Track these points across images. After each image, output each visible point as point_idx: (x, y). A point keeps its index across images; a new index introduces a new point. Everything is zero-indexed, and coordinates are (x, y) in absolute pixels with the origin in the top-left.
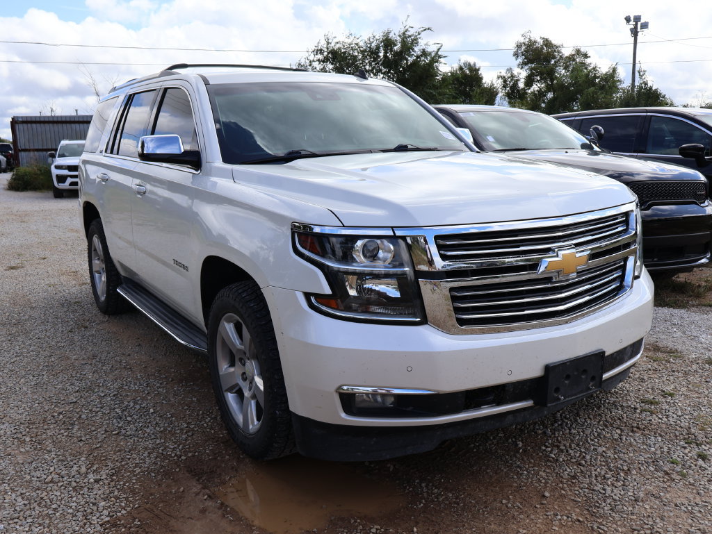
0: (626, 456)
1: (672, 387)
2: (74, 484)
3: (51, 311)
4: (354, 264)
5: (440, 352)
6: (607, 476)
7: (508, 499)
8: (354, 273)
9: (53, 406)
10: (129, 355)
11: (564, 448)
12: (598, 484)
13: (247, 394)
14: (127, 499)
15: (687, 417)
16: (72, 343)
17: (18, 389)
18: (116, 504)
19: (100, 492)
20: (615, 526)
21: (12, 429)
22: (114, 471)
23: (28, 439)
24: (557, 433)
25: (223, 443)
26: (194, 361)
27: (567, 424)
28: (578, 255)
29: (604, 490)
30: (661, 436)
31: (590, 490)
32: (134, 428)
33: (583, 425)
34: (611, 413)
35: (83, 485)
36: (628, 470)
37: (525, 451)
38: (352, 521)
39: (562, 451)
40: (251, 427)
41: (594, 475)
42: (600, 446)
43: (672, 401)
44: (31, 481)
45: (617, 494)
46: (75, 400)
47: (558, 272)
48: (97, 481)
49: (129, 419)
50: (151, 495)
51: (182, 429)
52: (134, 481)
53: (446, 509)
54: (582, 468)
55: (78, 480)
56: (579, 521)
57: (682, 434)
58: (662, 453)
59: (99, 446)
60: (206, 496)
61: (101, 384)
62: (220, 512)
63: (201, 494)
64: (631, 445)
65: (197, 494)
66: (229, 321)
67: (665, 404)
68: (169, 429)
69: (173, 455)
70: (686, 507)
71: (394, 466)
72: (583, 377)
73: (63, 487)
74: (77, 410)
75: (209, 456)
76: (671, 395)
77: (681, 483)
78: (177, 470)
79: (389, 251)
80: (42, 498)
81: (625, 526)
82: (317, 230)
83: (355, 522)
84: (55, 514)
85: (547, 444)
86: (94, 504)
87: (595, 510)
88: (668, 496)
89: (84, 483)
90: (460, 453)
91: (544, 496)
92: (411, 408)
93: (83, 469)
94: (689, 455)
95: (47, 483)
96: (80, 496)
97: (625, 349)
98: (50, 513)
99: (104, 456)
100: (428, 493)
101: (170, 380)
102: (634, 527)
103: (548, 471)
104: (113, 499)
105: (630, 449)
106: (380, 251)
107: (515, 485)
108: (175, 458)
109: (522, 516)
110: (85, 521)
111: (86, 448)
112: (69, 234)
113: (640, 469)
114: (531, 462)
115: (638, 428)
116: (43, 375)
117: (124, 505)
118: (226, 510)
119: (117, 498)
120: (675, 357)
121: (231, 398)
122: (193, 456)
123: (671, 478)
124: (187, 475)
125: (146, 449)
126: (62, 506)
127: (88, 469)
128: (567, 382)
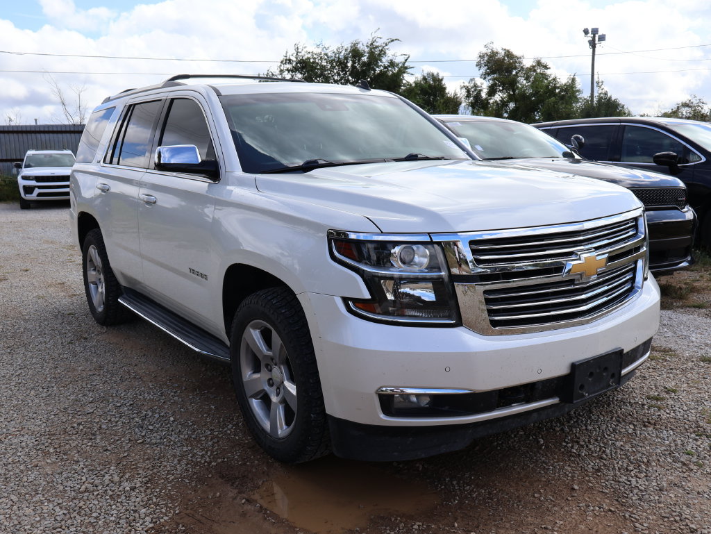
0: (643, 449)
1: (673, 384)
2: (111, 493)
3: (46, 323)
4: (391, 269)
5: (476, 353)
6: (629, 468)
7: (540, 493)
8: (391, 278)
9: (70, 417)
10: (136, 365)
11: (584, 443)
12: (622, 476)
13: (274, 399)
14: (166, 505)
15: (693, 411)
16: (75, 355)
17: (30, 401)
18: (157, 511)
19: (138, 500)
20: (645, 514)
21: (34, 441)
22: (147, 479)
23: (52, 450)
24: (574, 430)
25: (249, 448)
26: (203, 369)
27: (582, 421)
28: (598, 258)
29: (630, 481)
30: (672, 429)
31: (616, 482)
32: (158, 437)
33: (597, 421)
34: (621, 409)
35: (120, 493)
36: (648, 462)
37: (547, 447)
38: (393, 519)
39: (582, 446)
40: (280, 432)
41: (617, 468)
42: (617, 440)
43: (676, 397)
44: (65, 491)
45: (642, 483)
46: (91, 411)
47: (581, 275)
48: (133, 489)
49: (151, 427)
50: (189, 500)
51: (207, 437)
52: (170, 488)
53: (480, 504)
54: (604, 462)
55: (113, 489)
56: (610, 510)
57: (691, 427)
58: (676, 445)
59: (126, 454)
60: (244, 501)
61: (114, 395)
62: (261, 515)
63: (238, 499)
64: (646, 438)
65: (234, 498)
66: (255, 328)
67: (670, 400)
68: (194, 436)
69: (203, 462)
70: (708, 495)
71: (423, 466)
72: (604, 374)
73: (99, 496)
74: (97, 421)
75: (238, 461)
76: (674, 391)
77: (699, 473)
78: (210, 476)
79: (424, 256)
80: (80, 507)
81: (655, 514)
82: (353, 236)
83: (396, 519)
84: (98, 522)
85: (567, 440)
86: (135, 511)
87: (624, 501)
88: (689, 484)
89: (120, 491)
90: (485, 451)
91: (573, 489)
92: (447, 408)
93: (116, 478)
94: (702, 446)
95: (82, 493)
96: (118, 504)
97: (638, 347)
98: (92, 521)
99: (133, 465)
100: (460, 490)
101: (184, 388)
102: (664, 515)
103: (572, 465)
104: (152, 506)
105: (646, 442)
106: (416, 257)
107: (543, 479)
108: (206, 464)
109: (556, 509)
110: (130, 528)
111: (113, 457)
112: (45, 246)
113: (658, 460)
114: (555, 458)
115: (649, 423)
116: (53, 387)
117: (164, 511)
118: (266, 513)
119: (156, 504)
120: (670, 355)
121: (255, 404)
122: (223, 462)
123: (689, 468)
124: (220, 480)
125: (174, 456)
126: (102, 514)
127: (121, 478)
128: (590, 379)
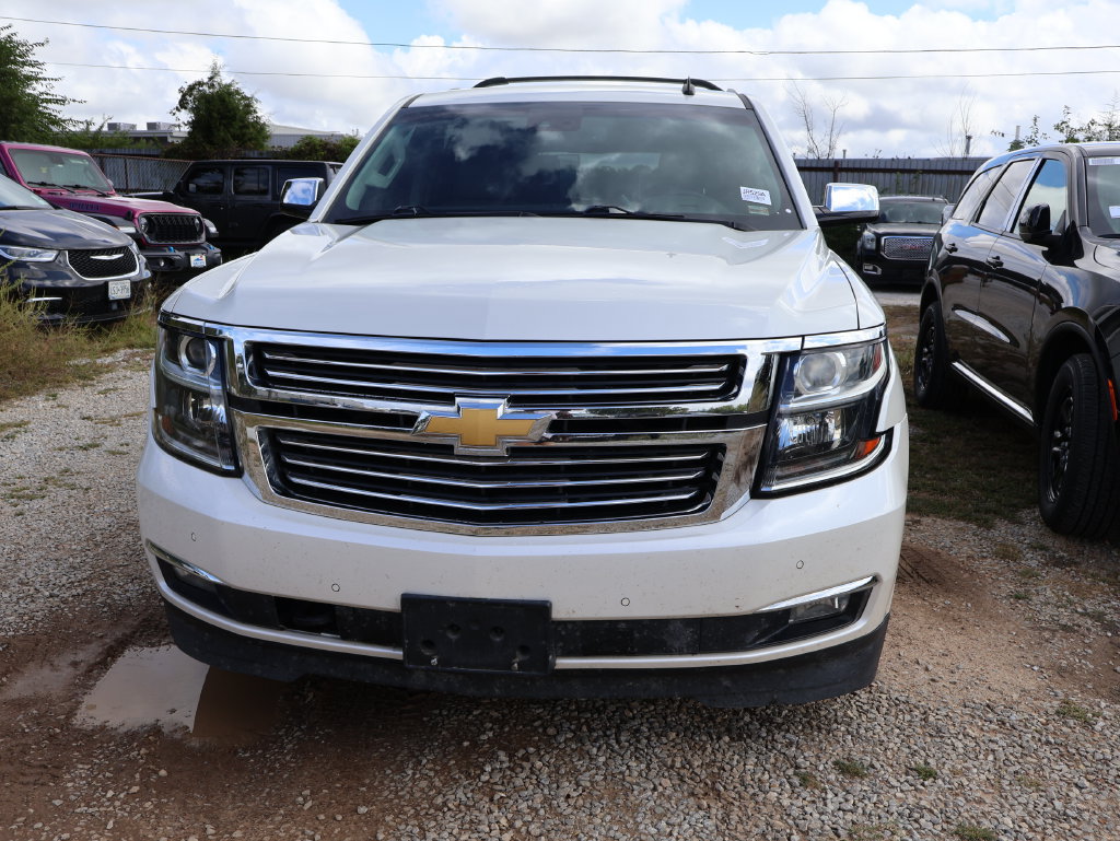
62: (82, 671)
67: (871, 783)
104: (27, 617)
118: (90, 671)
119: (31, 618)
128: (453, 637)
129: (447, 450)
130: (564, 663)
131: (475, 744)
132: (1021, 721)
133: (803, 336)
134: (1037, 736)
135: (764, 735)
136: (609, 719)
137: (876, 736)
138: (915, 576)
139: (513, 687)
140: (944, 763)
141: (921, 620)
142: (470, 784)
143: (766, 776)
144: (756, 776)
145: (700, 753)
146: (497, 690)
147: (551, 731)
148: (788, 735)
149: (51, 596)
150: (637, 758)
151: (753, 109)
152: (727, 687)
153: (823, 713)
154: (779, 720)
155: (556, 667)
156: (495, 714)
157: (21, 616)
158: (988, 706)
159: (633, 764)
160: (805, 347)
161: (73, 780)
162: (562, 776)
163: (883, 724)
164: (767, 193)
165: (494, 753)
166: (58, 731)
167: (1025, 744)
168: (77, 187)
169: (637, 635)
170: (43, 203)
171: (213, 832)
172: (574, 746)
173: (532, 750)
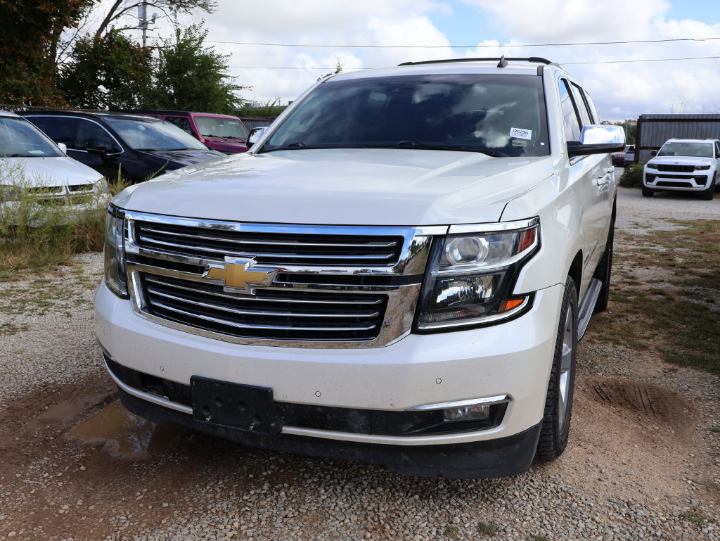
72: (242, 410)
128: (219, 405)
129: (220, 288)
130: (287, 430)
131: (256, 477)
132: (645, 517)
133: (449, 225)
134: (650, 528)
135: (444, 498)
136: (349, 473)
137: (524, 511)
138: (648, 408)
139: (271, 443)
140: (561, 536)
141: (627, 437)
142: (235, 500)
143: (424, 525)
144: (417, 524)
145: (391, 503)
146: (262, 444)
147: (306, 476)
148: (460, 501)
149: (97, 365)
150: (347, 500)
151: (542, 76)
152: (406, 461)
153: (498, 490)
154: (462, 490)
155: (283, 432)
156: (282, 461)
157: (75, 374)
158: (627, 503)
159: (341, 503)
160: (450, 232)
161: (35, 465)
162: (292, 503)
163: (536, 504)
164: (530, 132)
165: (263, 484)
166: (52, 438)
167: (635, 533)
168: (230, 138)
169: (329, 417)
170: (203, 147)
171: (81, 504)
172: (313, 487)
173: (286, 485)
